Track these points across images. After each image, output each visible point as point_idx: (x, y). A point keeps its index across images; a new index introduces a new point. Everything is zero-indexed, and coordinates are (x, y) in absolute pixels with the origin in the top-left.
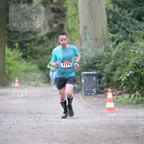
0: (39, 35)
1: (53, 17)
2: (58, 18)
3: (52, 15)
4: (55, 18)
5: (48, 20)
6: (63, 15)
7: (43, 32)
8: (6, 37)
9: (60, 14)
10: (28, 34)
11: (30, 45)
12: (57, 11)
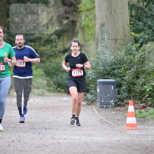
1: (64, 12)
2: (70, 13)
3: (62, 9)
4: (66, 13)
5: (57, 15)
6: (76, 9)
7: (50, 29)
8: (6, 35)
9: (73, 8)
11: (34, 45)
12: (69, 4)
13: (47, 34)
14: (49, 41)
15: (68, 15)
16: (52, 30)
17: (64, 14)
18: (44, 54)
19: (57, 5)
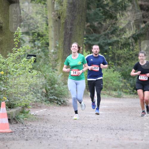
0: (123, 37)
1: (141, 16)
2: (147, 17)
3: (140, 13)
4: (143, 17)
5: (134, 19)
7: (128, 33)
8: (85, 39)
10: (110, 36)
11: (112, 48)
12: (147, 8)
13: (125, 38)
14: (126, 45)
15: (145, 20)
16: (130, 33)
17: (142, 18)
18: (121, 57)
19: (135, 10)
